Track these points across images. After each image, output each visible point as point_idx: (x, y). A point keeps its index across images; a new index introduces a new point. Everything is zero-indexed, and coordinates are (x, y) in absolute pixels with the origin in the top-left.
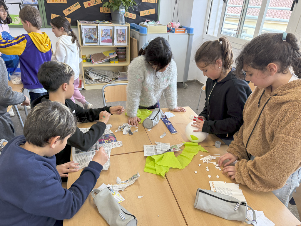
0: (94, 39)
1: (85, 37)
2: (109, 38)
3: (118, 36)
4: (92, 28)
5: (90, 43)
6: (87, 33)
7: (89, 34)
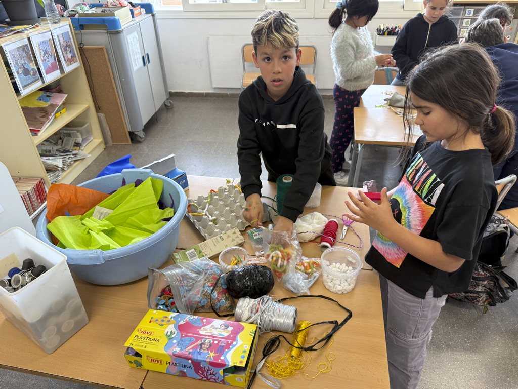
0: (32, 73)
1: (18, 73)
2: (53, 61)
3: (63, 50)
4: (21, 47)
5: (29, 84)
6: (17, 63)
7: (21, 62)
